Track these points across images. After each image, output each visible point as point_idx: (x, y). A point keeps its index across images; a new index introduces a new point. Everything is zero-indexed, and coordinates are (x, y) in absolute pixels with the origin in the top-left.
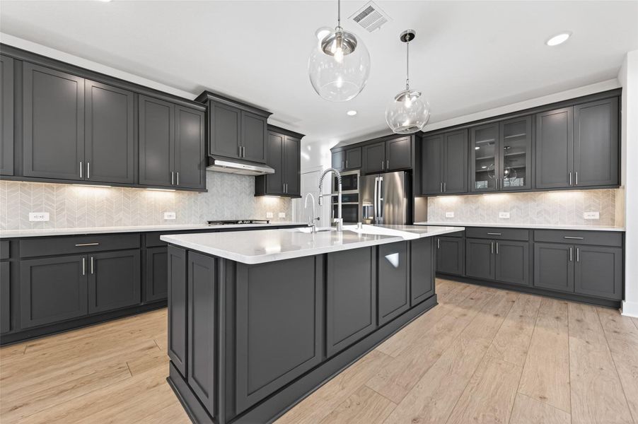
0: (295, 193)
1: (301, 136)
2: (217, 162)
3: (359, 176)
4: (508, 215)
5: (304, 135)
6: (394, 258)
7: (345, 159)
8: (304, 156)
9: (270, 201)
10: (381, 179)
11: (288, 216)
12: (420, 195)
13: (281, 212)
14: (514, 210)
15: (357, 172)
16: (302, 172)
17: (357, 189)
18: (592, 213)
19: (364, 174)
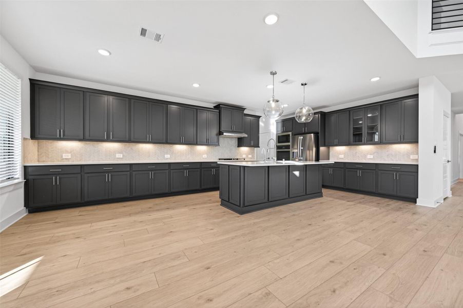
0: (257, 145)
1: (259, 117)
2: (224, 134)
3: (291, 135)
4: (372, 157)
5: (260, 117)
6: (297, 173)
7: (283, 126)
8: (261, 124)
9: (244, 149)
10: (302, 137)
11: (253, 156)
12: (324, 145)
13: (249, 154)
14: (376, 154)
15: (290, 133)
16: (260, 133)
17: (289, 142)
18: (414, 156)
19: (294, 135)
